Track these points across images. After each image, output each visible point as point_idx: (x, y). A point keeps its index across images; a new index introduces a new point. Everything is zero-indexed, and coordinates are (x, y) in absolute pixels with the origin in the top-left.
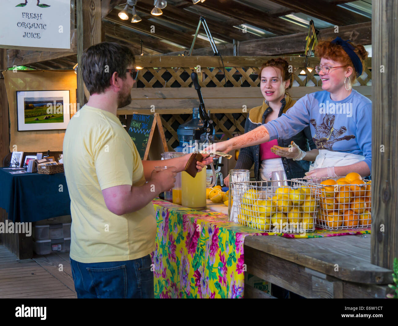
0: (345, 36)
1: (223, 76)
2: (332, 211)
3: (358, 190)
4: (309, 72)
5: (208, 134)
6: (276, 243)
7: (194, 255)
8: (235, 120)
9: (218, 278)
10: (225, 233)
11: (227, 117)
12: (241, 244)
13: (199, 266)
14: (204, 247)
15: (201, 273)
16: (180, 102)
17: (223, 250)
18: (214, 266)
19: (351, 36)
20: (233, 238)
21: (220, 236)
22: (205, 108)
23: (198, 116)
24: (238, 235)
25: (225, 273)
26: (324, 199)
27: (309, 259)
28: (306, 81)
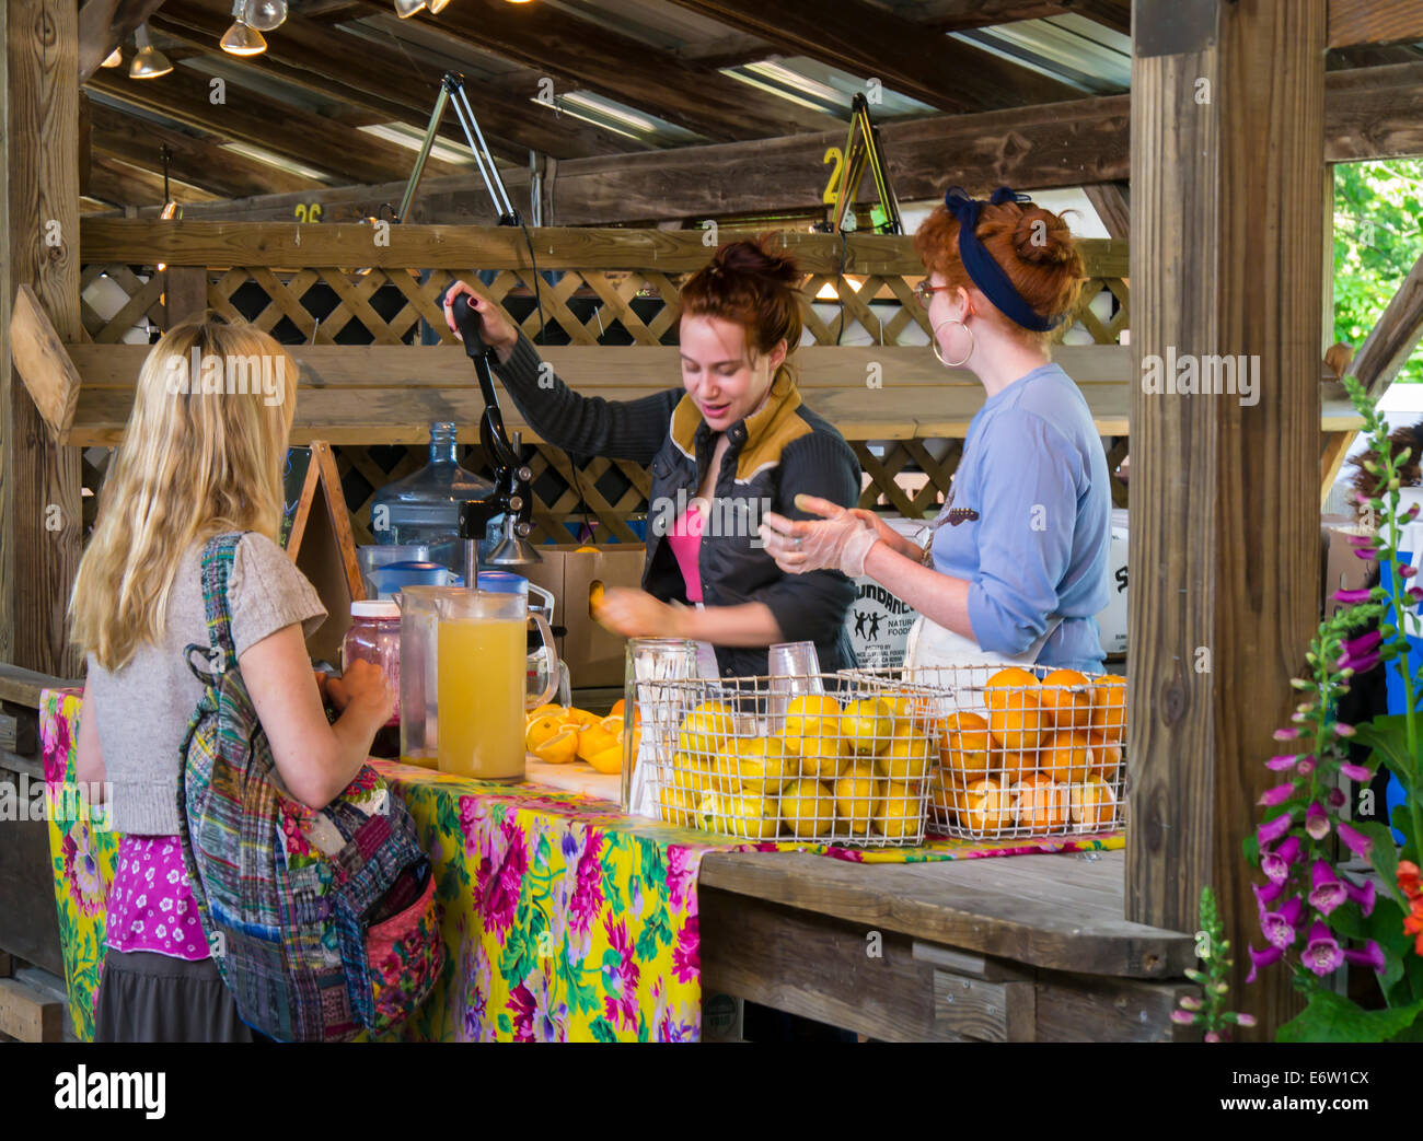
0: (979, 151)
1: (534, 303)
2: (981, 778)
3: (1065, 704)
4: (850, 290)
5: (513, 518)
6: (812, 872)
7: (508, 934)
8: (576, 469)
9: (604, 1006)
10: (626, 849)
11: (546, 460)
12: (689, 885)
13: (527, 970)
14: (546, 904)
15: (534, 994)
16: (379, 399)
17: (619, 908)
18: (586, 966)
19: (999, 154)
20: (656, 864)
21: (609, 861)
22: (502, 425)
23: (450, 453)
24: (677, 854)
25: (631, 984)
26: (954, 735)
27: (930, 912)
28: (842, 325)
